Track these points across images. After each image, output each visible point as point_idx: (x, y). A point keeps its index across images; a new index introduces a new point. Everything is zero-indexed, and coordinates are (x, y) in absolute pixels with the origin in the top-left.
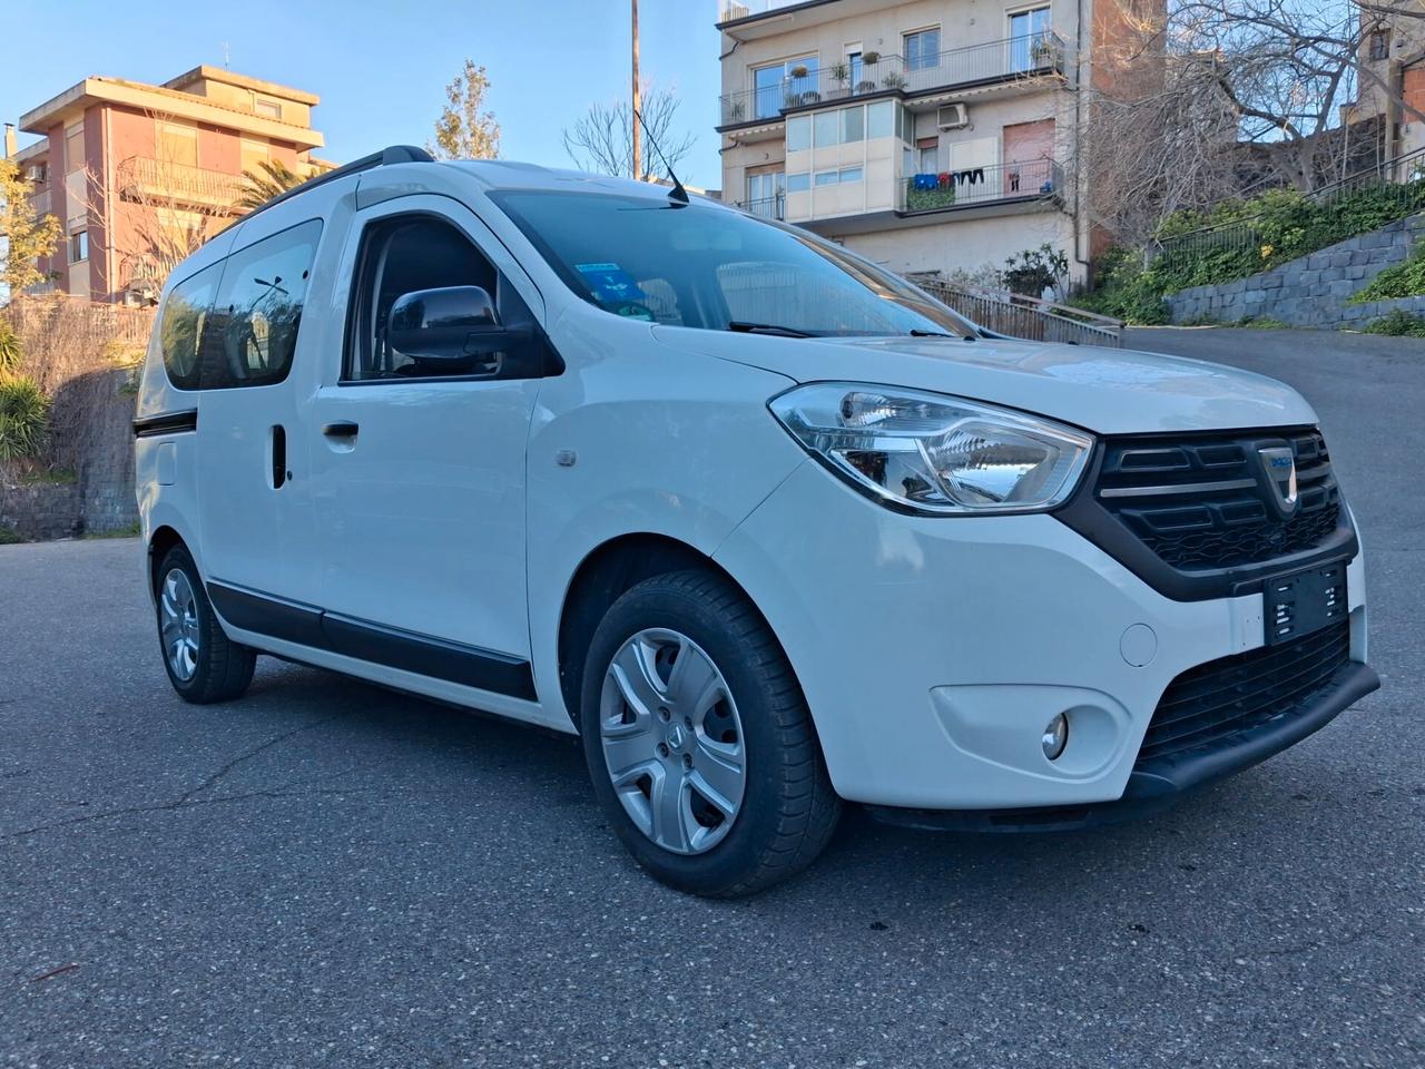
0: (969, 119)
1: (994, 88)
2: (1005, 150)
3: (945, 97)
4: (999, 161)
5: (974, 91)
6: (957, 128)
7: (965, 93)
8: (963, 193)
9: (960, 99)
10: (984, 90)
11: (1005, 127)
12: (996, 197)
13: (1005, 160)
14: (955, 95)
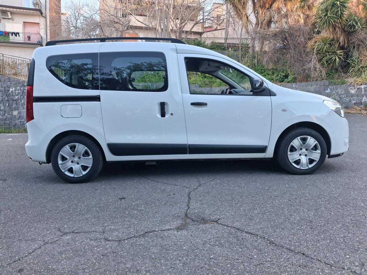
0: (12, 17)
1: (22, 10)
2: (24, 29)
3: (4, 9)
4: (22, 31)
5: (15, 10)
6: (8, 19)
7: (11, 9)
8: (12, 38)
9: (9, 11)
10: (18, 10)
11: (24, 22)
12: (22, 42)
13: (24, 31)
14: (8, 9)
